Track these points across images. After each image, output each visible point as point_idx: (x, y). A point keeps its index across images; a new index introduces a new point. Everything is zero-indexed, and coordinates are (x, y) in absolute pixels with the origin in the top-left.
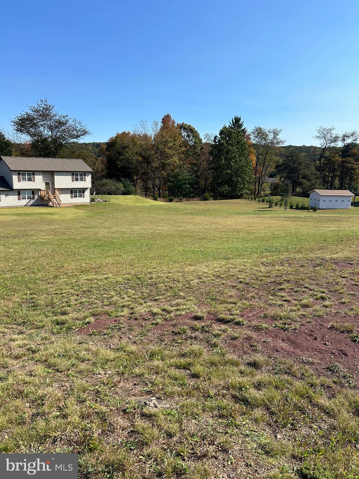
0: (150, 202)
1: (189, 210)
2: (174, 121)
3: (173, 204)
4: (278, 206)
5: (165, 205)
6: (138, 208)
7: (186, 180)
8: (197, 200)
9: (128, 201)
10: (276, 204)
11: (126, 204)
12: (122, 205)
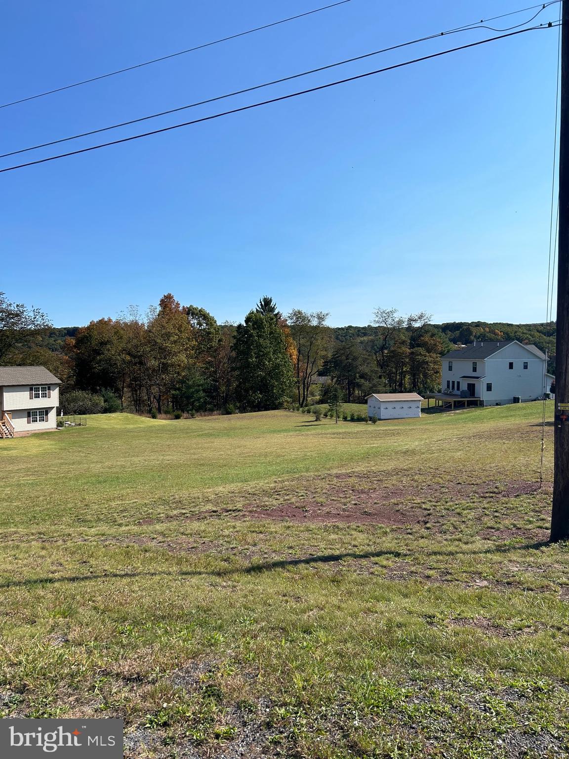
0: (146, 421)
1: (205, 430)
2: (178, 304)
3: (182, 423)
4: (329, 417)
5: (169, 425)
6: (129, 431)
7: (199, 386)
8: (217, 415)
9: (112, 421)
10: (326, 415)
11: (110, 427)
12: (105, 429)
